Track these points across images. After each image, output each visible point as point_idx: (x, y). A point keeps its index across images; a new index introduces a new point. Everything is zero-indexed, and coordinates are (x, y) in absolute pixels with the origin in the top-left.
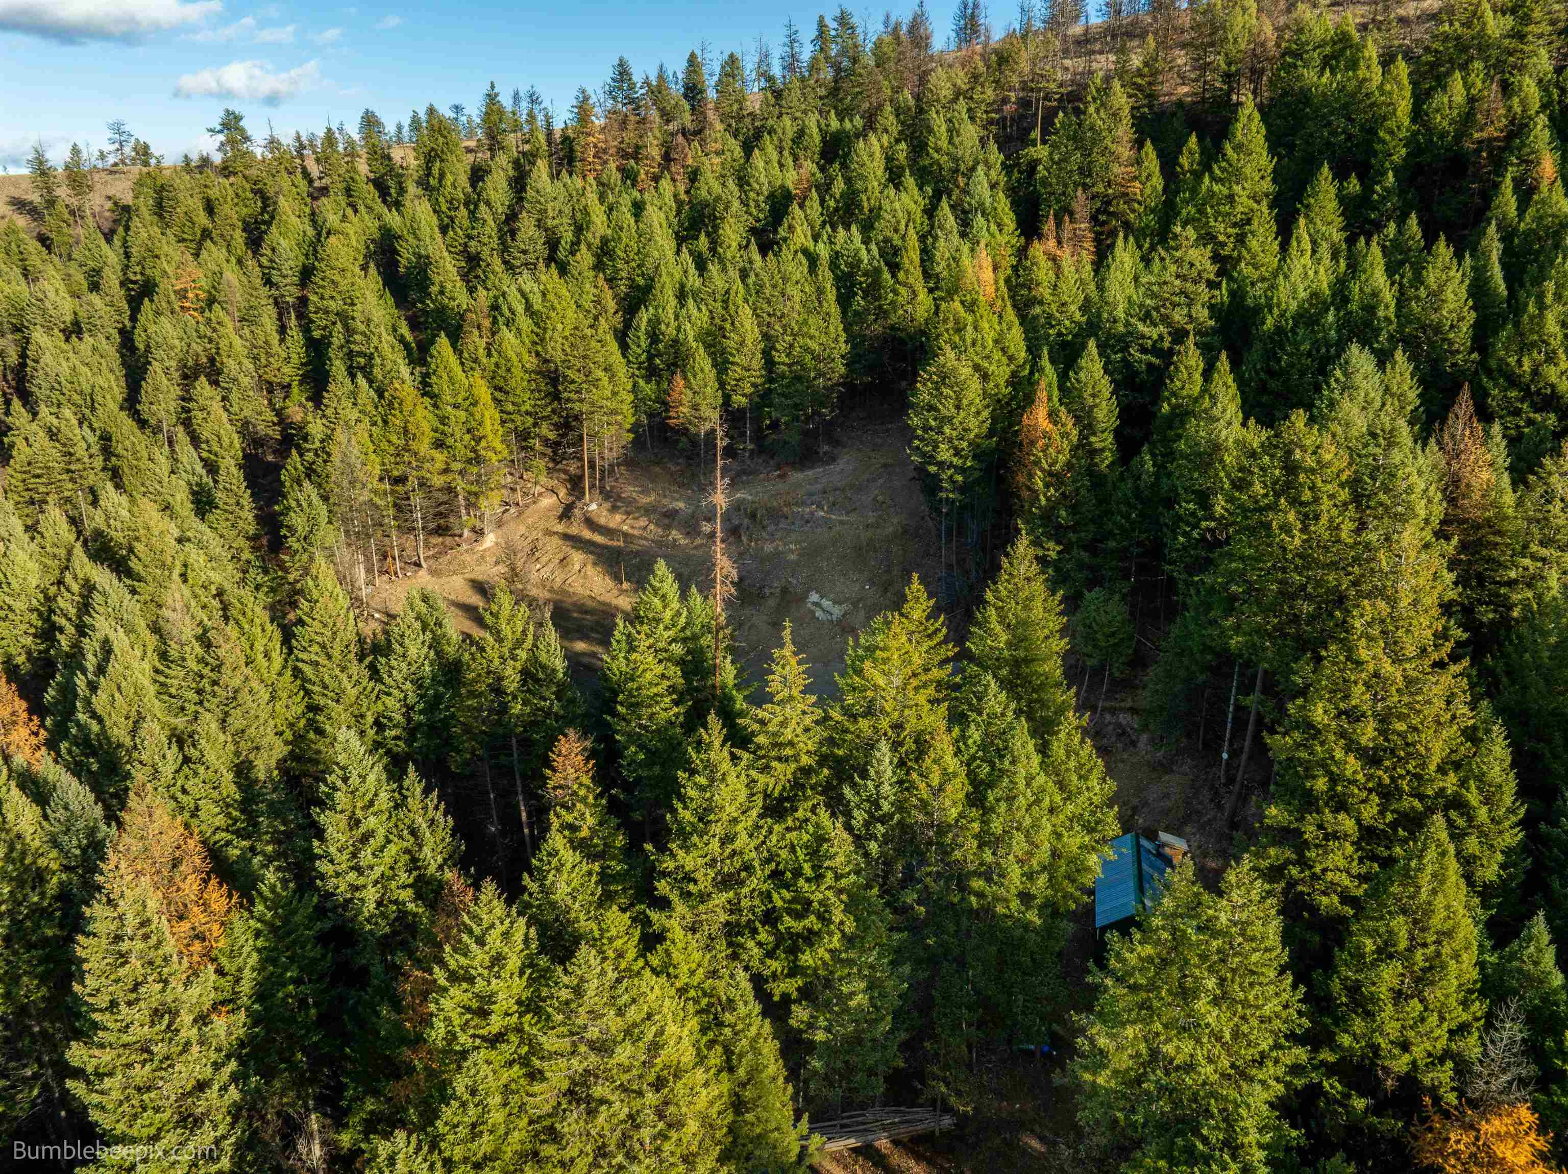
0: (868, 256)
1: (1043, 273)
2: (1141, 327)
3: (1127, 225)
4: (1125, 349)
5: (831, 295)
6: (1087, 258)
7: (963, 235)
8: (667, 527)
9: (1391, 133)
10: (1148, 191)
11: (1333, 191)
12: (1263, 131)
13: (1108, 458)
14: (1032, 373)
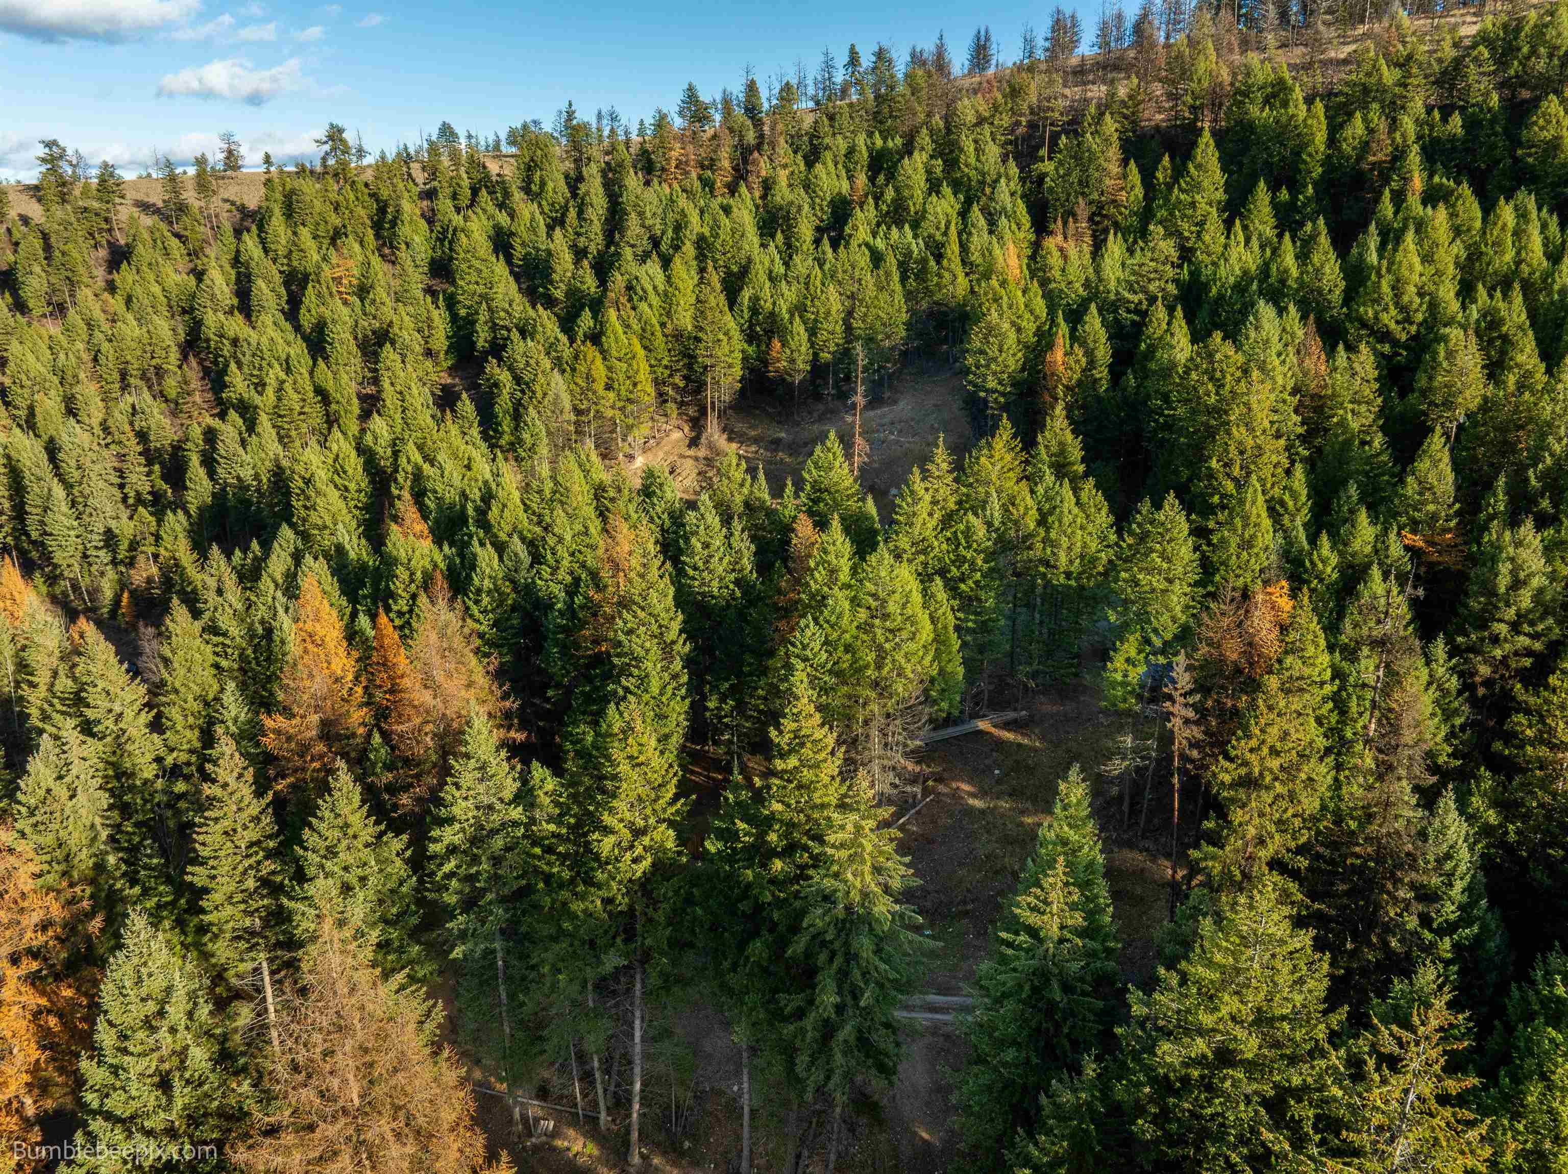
0: (917, 247)
1: (1055, 260)
2: (1126, 295)
3: (1116, 225)
4: (1115, 311)
5: (896, 277)
6: (1087, 249)
7: (991, 232)
8: (775, 450)
9: (1310, 155)
10: (1132, 198)
11: (1267, 200)
12: (1217, 154)
13: (1104, 386)
14: (1051, 328)
